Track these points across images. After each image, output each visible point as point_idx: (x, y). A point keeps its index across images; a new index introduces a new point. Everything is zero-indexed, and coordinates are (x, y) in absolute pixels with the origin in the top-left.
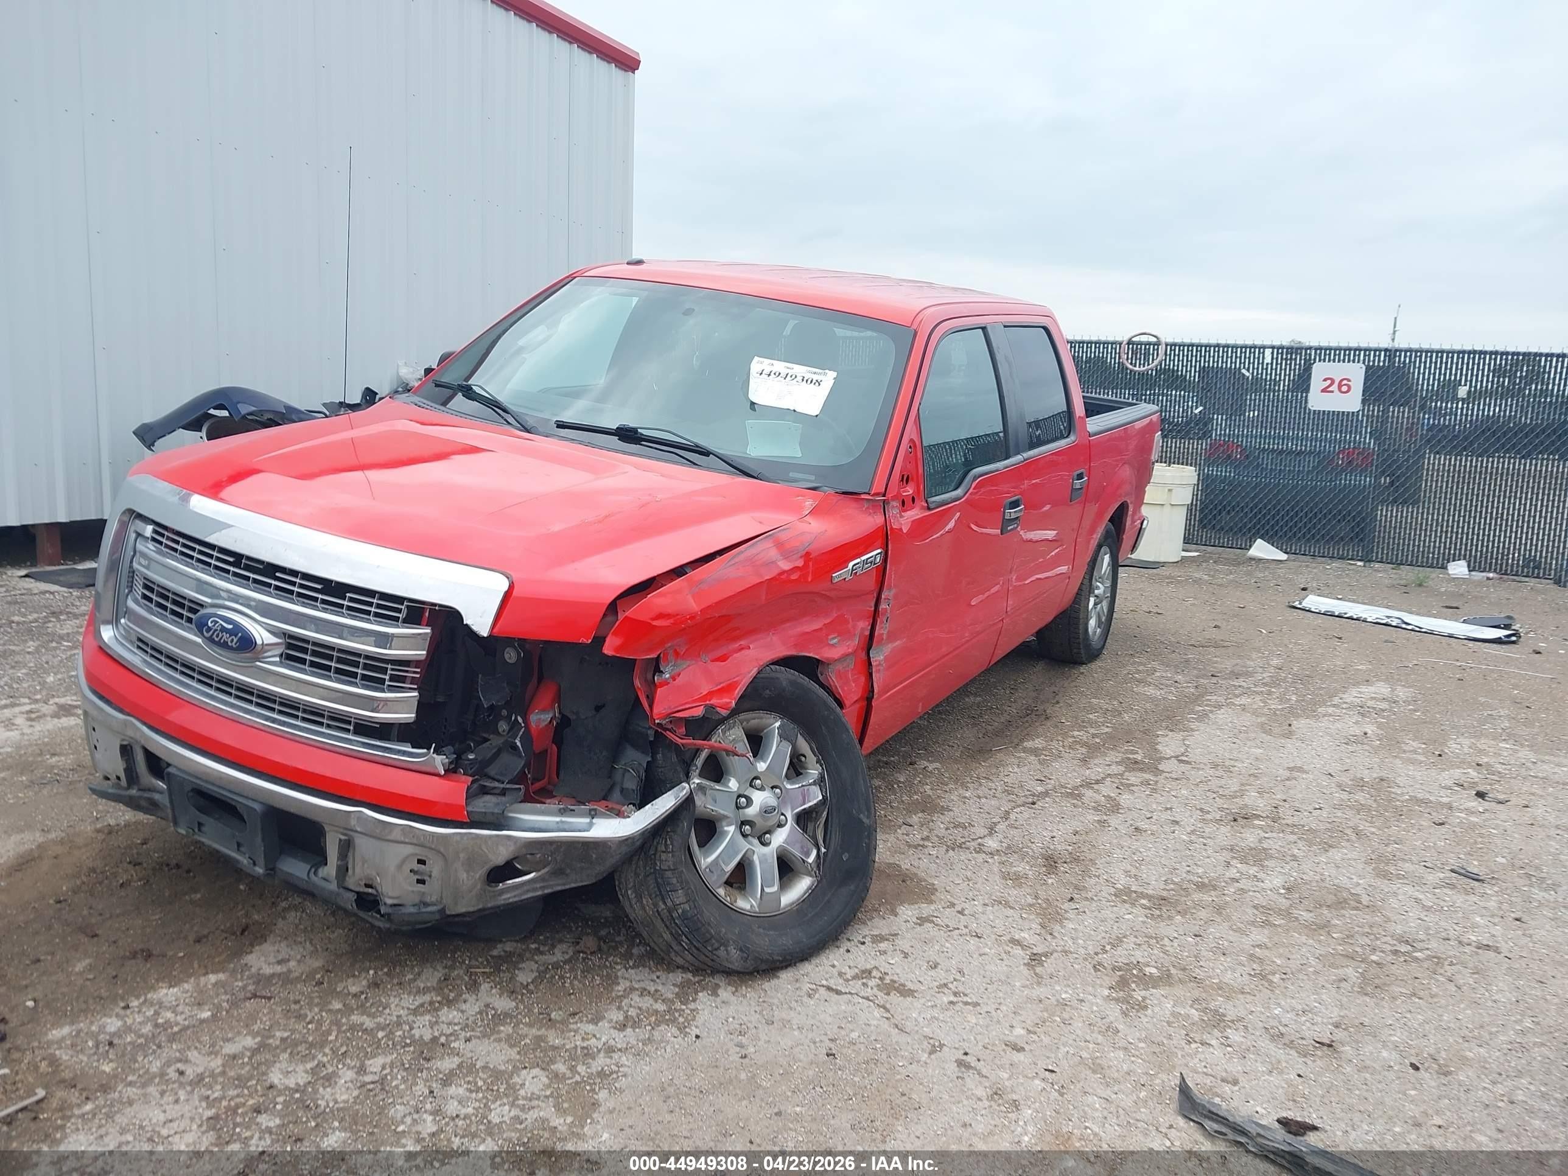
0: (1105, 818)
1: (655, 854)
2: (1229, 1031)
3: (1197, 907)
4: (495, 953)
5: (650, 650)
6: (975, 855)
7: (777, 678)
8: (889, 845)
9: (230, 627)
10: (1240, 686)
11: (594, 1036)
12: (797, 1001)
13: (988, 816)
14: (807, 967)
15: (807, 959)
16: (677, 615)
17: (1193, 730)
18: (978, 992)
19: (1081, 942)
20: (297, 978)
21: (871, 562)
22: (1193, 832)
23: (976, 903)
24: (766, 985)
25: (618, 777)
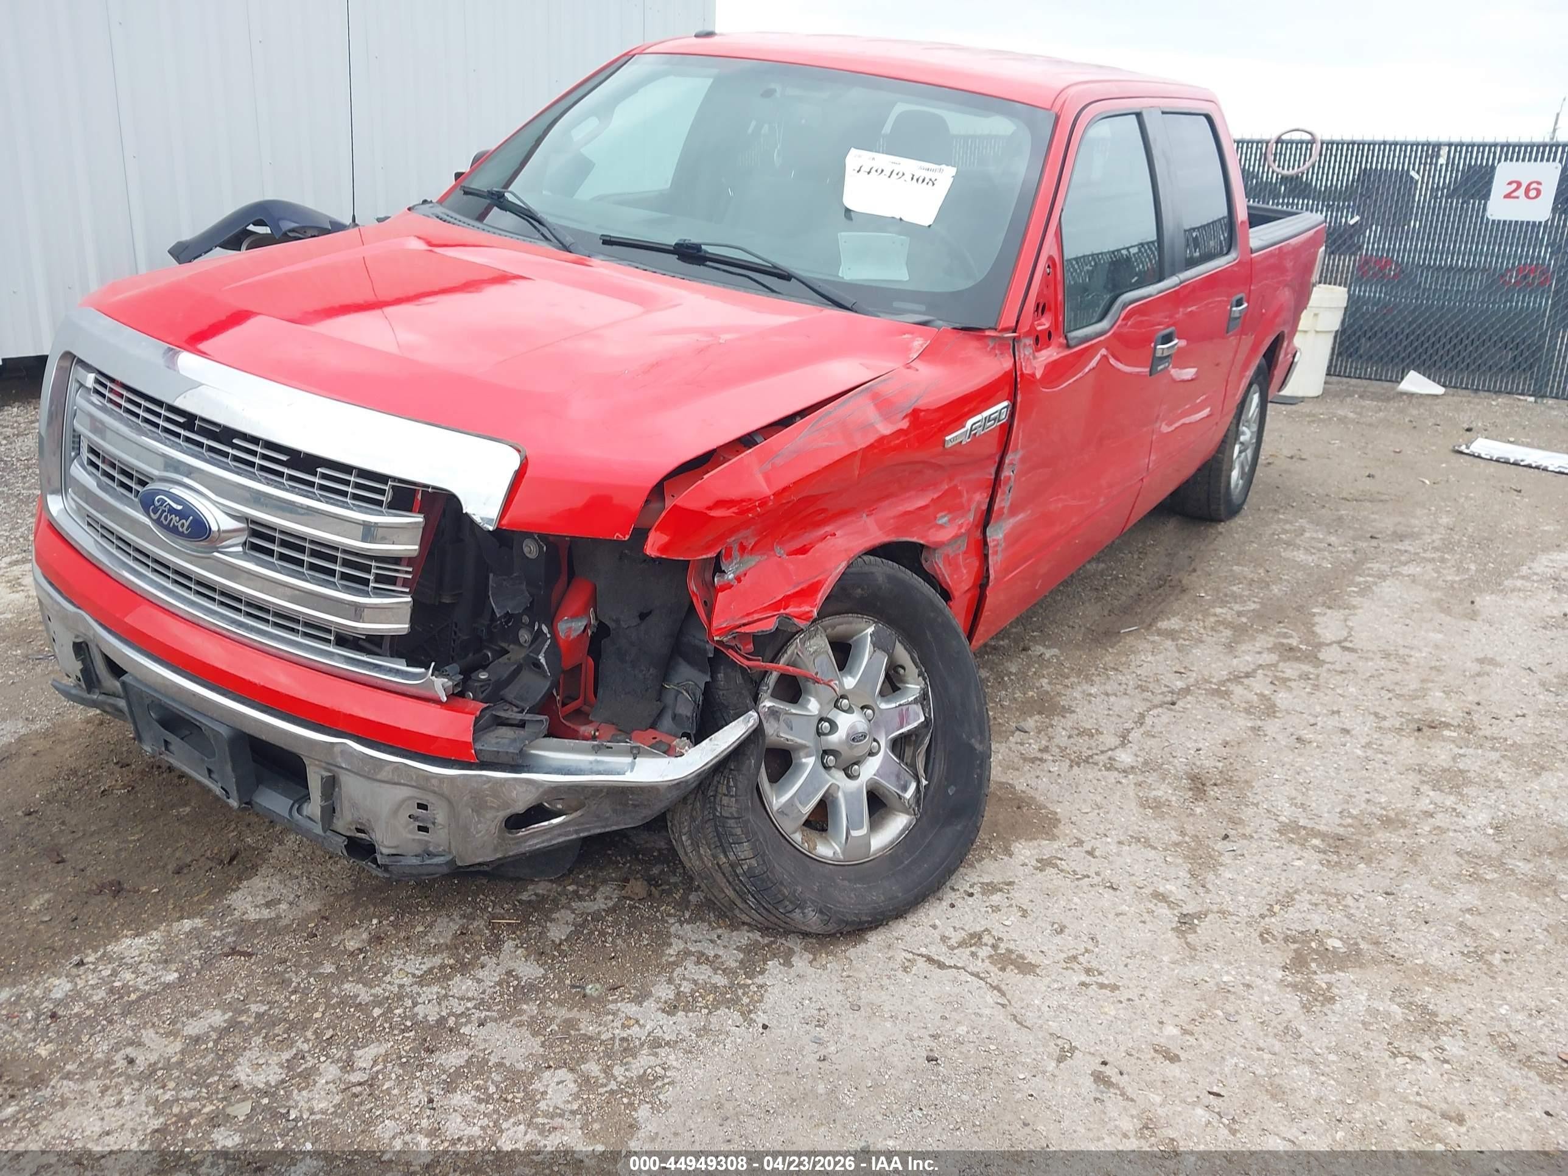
0: (1259, 723)
1: (715, 796)
2: (1444, 1038)
3: (1385, 852)
4: (524, 897)
5: (708, 548)
6: (1106, 773)
7: (872, 573)
8: (1000, 757)
9: (179, 508)
10: (1406, 551)
11: (637, 1022)
12: (889, 978)
13: (1119, 720)
14: (901, 928)
15: (901, 917)
16: (743, 501)
17: (1354, 607)
18: (1116, 970)
19: (1241, 898)
20: (287, 926)
21: (995, 419)
22: (1368, 745)
23: (1109, 840)
24: (852, 952)
25: (669, 699)
